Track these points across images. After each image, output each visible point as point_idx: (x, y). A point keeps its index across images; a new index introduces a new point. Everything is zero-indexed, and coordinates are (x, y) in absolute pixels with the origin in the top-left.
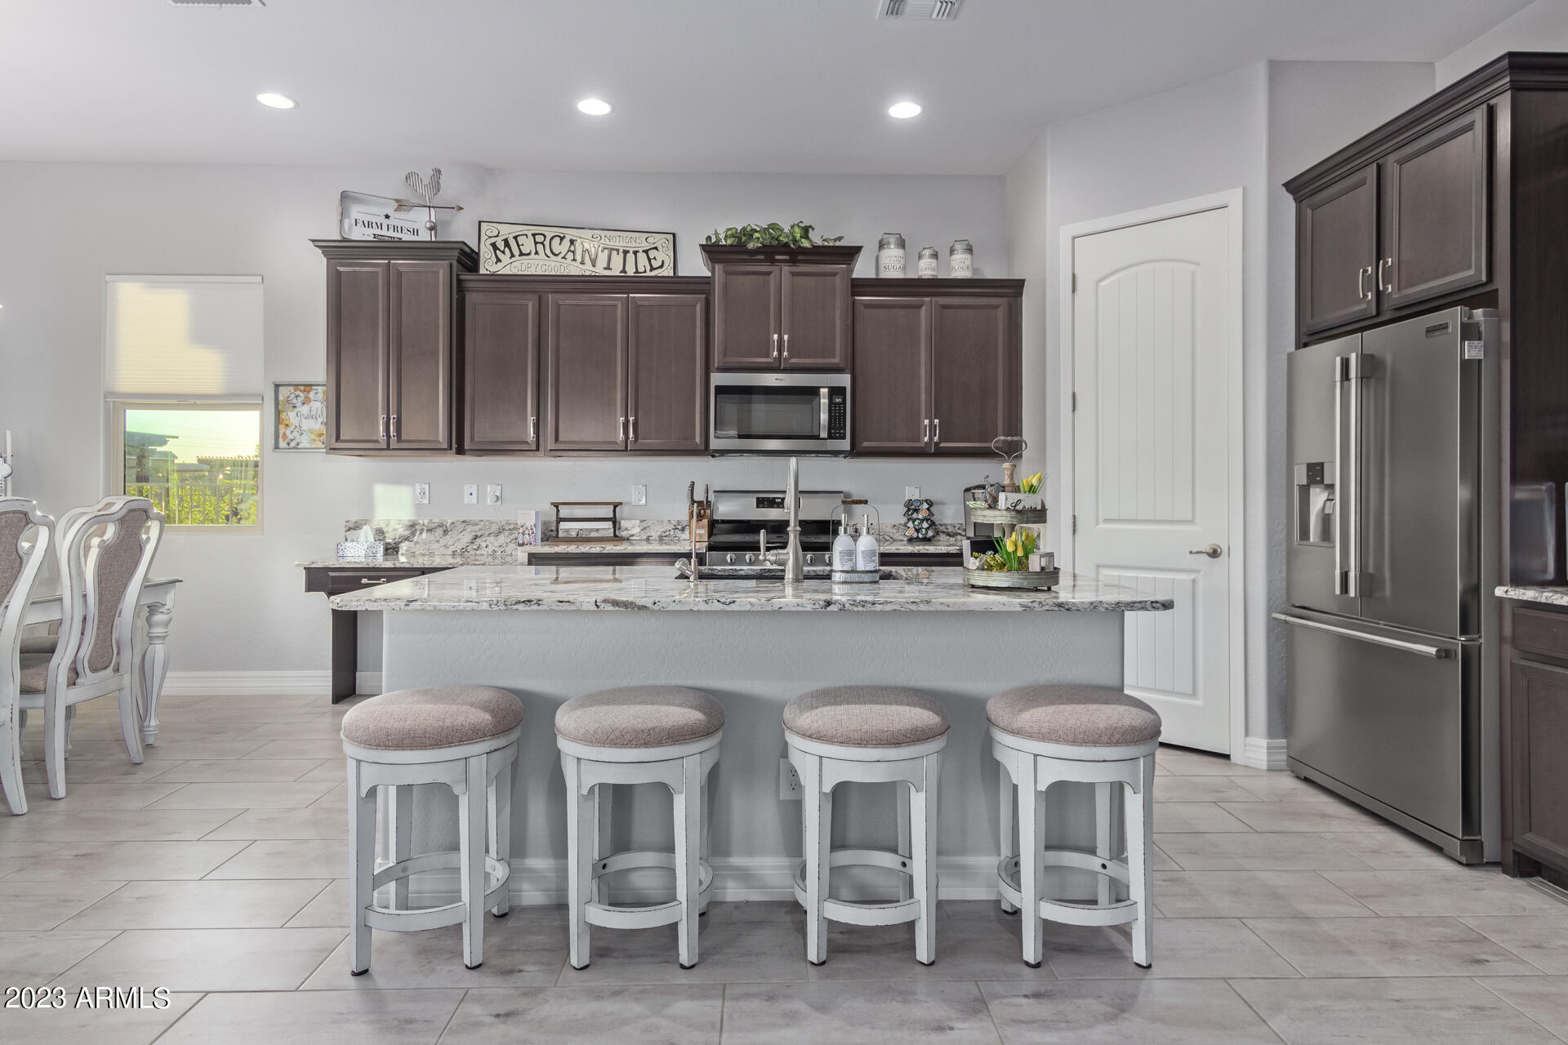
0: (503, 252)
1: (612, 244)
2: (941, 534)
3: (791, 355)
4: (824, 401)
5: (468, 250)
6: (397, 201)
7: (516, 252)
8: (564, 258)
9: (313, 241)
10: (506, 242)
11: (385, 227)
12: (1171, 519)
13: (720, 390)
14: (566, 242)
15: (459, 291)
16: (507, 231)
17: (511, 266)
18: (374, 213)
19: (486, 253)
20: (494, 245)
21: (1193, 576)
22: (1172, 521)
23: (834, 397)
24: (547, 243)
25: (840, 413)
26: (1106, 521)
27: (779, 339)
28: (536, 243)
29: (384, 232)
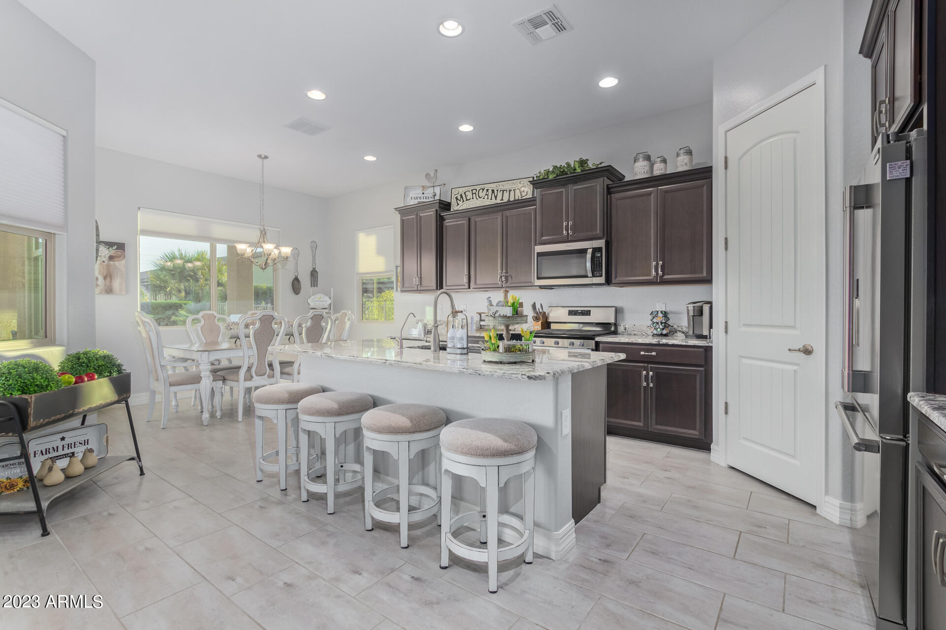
0: (460, 200)
1: (504, 188)
2: (678, 332)
3: (574, 233)
4: (589, 256)
5: (447, 203)
6: (423, 186)
7: (465, 199)
8: (484, 198)
9: (395, 209)
10: (461, 195)
11: (422, 198)
12: (781, 325)
13: (539, 254)
14: (485, 191)
15: (440, 220)
16: (462, 191)
17: (464, 206)
18: (418, 192)
19: (454, 202)
20: (456, 198)
21: (796, 368)
22: (782, 326)
23: (596, 253)
24: (477, 193)
25: (599, 262)
26: (744, 325)
27: (567, 224)
28: (473, 194)
29: (422, 200)
